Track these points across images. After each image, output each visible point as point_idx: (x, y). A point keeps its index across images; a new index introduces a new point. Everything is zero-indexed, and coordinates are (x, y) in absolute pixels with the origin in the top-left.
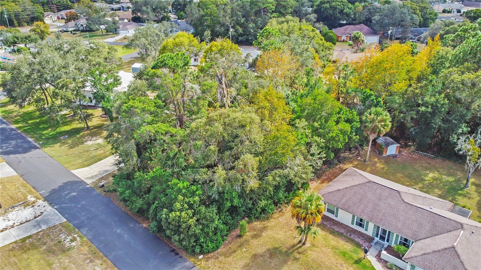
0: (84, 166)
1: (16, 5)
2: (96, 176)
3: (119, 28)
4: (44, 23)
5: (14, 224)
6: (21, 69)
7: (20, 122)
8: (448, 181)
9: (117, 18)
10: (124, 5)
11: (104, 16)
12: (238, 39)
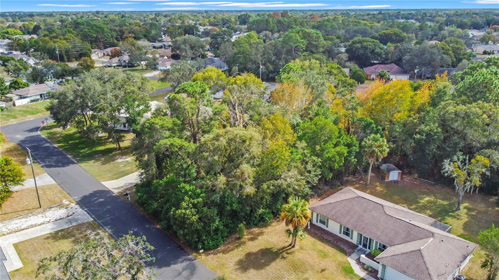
0: (113, 179)
1: (67, 42)
2: (122, 187)
3: (158, 64)
4: (91, 59)
5: (50, 220)
6: (67, 94)
7: (61, 142)
8: (442, 204)
9: (158, 56)
10: (166, 44)
11: (146, 53)
12: (268, 75)
